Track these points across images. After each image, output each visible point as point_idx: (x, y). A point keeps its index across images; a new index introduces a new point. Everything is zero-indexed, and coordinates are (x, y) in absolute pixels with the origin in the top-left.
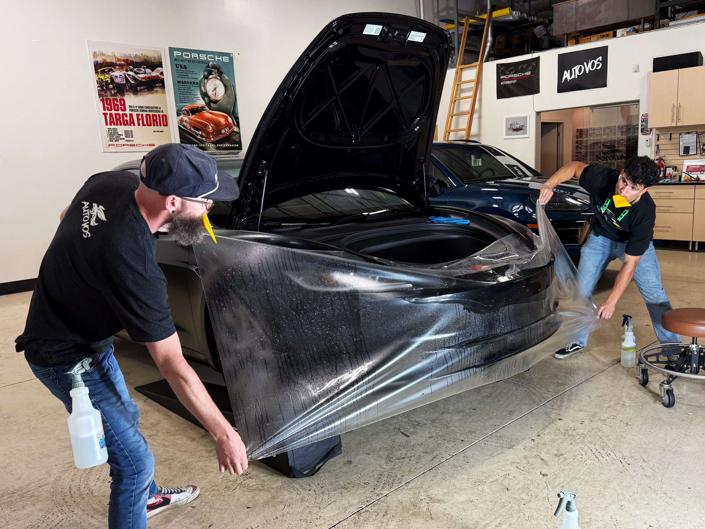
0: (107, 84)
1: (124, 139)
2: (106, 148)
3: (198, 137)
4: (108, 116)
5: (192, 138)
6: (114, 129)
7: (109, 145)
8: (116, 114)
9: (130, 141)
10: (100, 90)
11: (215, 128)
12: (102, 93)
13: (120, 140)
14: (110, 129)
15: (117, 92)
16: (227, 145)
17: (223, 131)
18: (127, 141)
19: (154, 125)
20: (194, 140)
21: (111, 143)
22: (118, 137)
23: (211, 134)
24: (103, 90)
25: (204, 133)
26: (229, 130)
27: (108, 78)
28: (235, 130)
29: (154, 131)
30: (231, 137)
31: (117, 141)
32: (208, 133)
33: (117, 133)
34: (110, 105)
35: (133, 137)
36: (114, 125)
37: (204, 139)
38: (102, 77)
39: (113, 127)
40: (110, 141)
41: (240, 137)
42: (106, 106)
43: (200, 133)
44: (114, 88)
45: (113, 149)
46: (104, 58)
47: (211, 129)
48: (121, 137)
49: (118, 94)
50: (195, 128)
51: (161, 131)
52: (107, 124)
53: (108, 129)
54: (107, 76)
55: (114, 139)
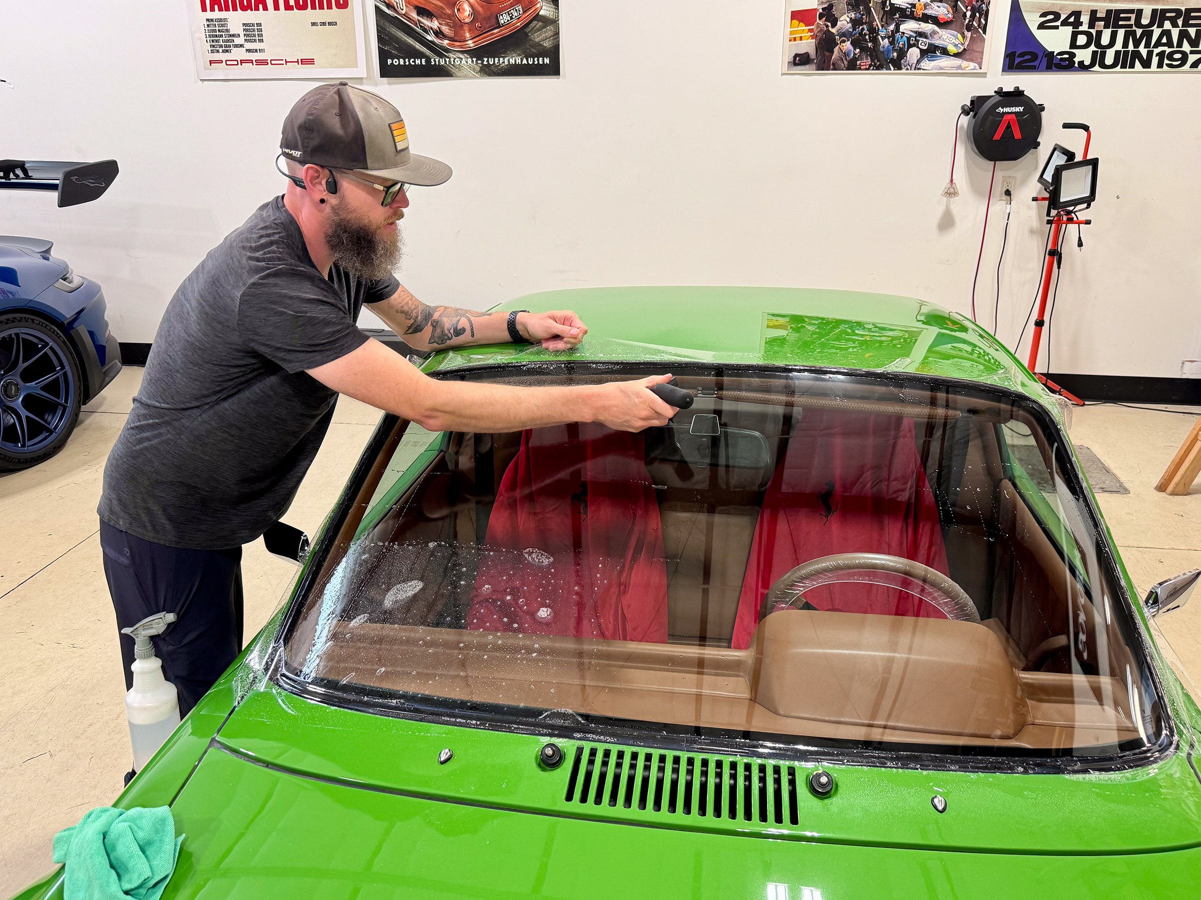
1: (242, 46)
2: (206, 68)
3: (429, 38)
5: (411, 41)
6: (220, 20)
7: (211, 62)
9: (256, 51)
11: (480, 9)
13: (234, 50)
14: (212, 20)
16: (512, 61)
17: (504, 19)
18: (249, 51)
19: (313, 7)
20: (418, 46)
21: (215, 56)
22: (228, 41)
23: (466, 28)
25: (447, 24)
26: (524, 12)
28: (542, 13)
29: (313, 24)
30: (527, 35)
31: (227, 51)
32: (458, 25)
33: (227, 31)
35: (261, 41)
36: (220, 10)
37: (446, 42)
39: (217, 14)
40: (212, 52)
41: (557, 34)
43: (435, 24)
45: (220, 71)
47: (467, 13)
48: (237, 41)
50: (421, 11)
51: (330, 24)
52: (204, 9)
53: (208, 20)
55: (221, 46)
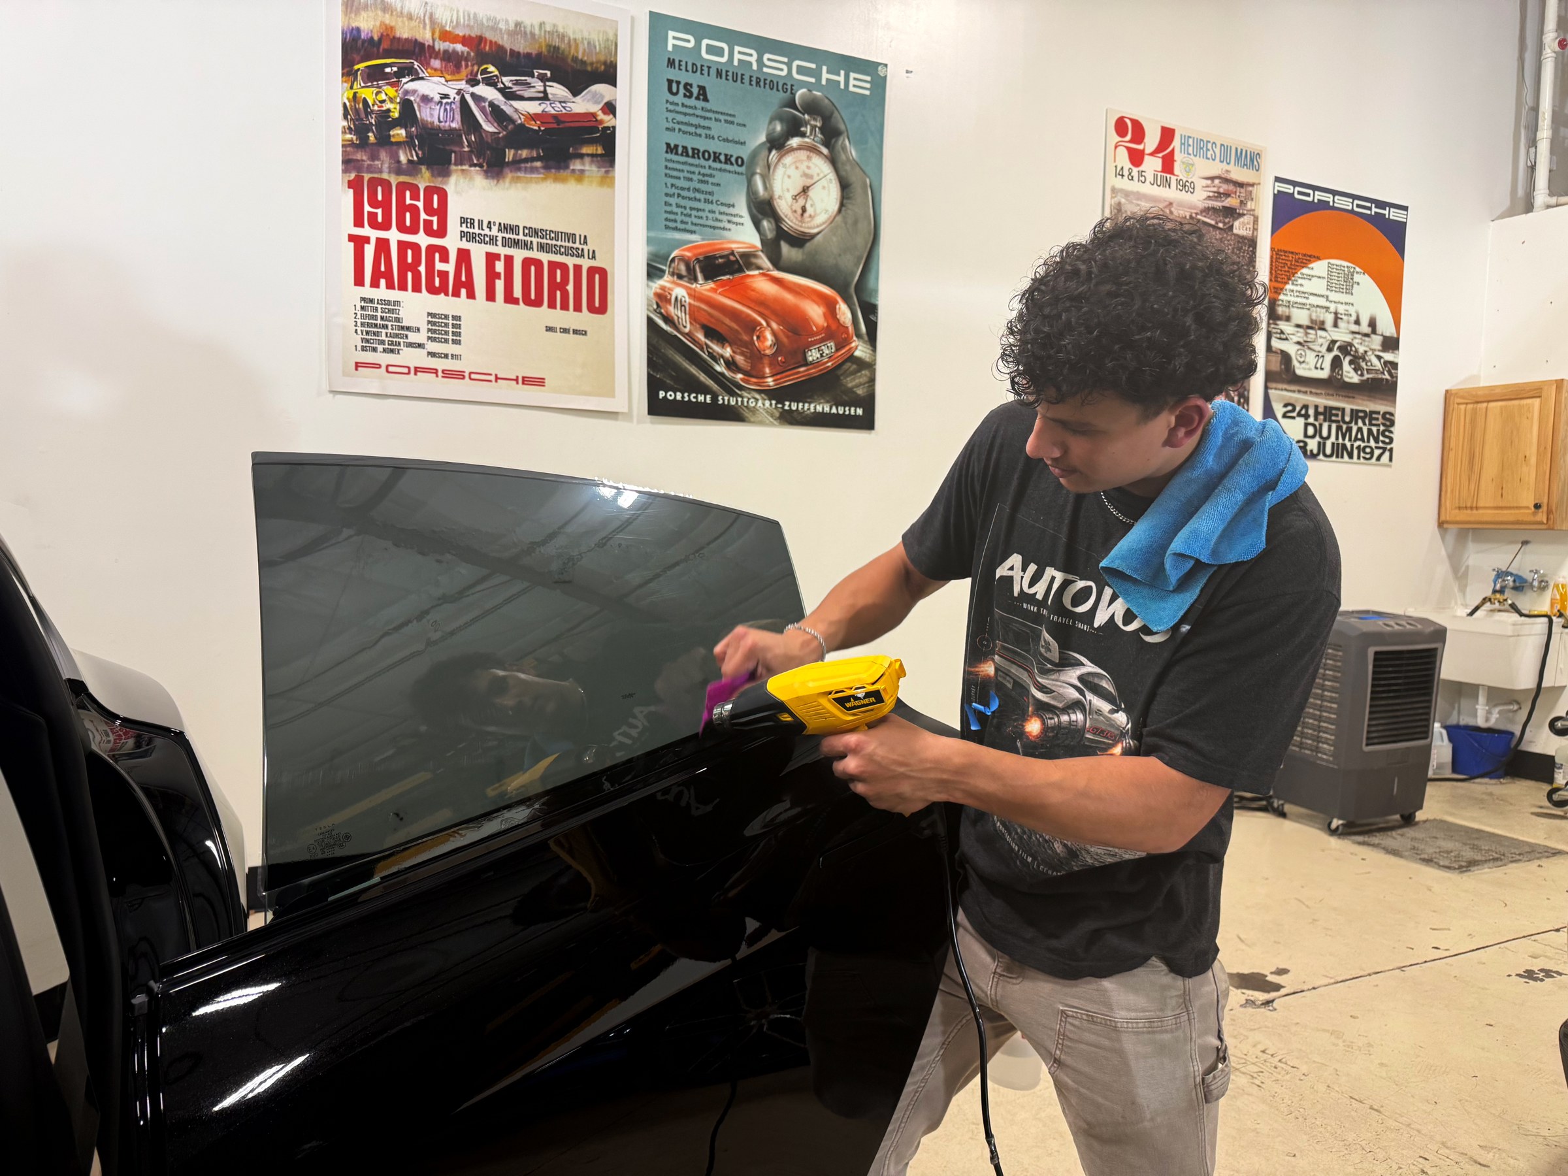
0: (385, 122)
1: (420, 346)
2: (345, 374)
3: (718, 368)
4: (369, 251)
5: (693, 370)
6: (388, 302)
7: (358, 365)
8: (402, 246)
9: (446, 356)
10: (352, 144)
11: (785, 340)
12: (360, 156)
13: (406, 351)
14: (371, 301)
15: (421, 161)
16: (819, 409)
17: (813, 355)
18: (433, 355)
19: (552, 305)
20: (702, 377)
21: (369, 357)
22: (397, 336)
23: (766, 361)
24: (363, 144)
25: (742, 354)
26: (837, 350)
27: (392, 100)
28: (857, 353)
29: (549, 329)
30: (838, 378)
31: (392, 351)
32: (756, 356)
33: (398, 320)
34: (386, 205)
35: (458, 342)
36: (390, 286)
37: (740, 376)
38: (368, 94)
39: (382, 292)
40: (364, 349)
41: (872, 381)
42: (367, 208)
43: (728, 352)
44: (409, 143)
45: (371, 381)
46: (388, 19)
47: (769, 343)
48: (413, 337)
49: (424, 168)
50: (710, 333)
51: (576, 332)
52: (359, 281)
53: (363, 299)
54: (391, 91)
55: (382, 342)
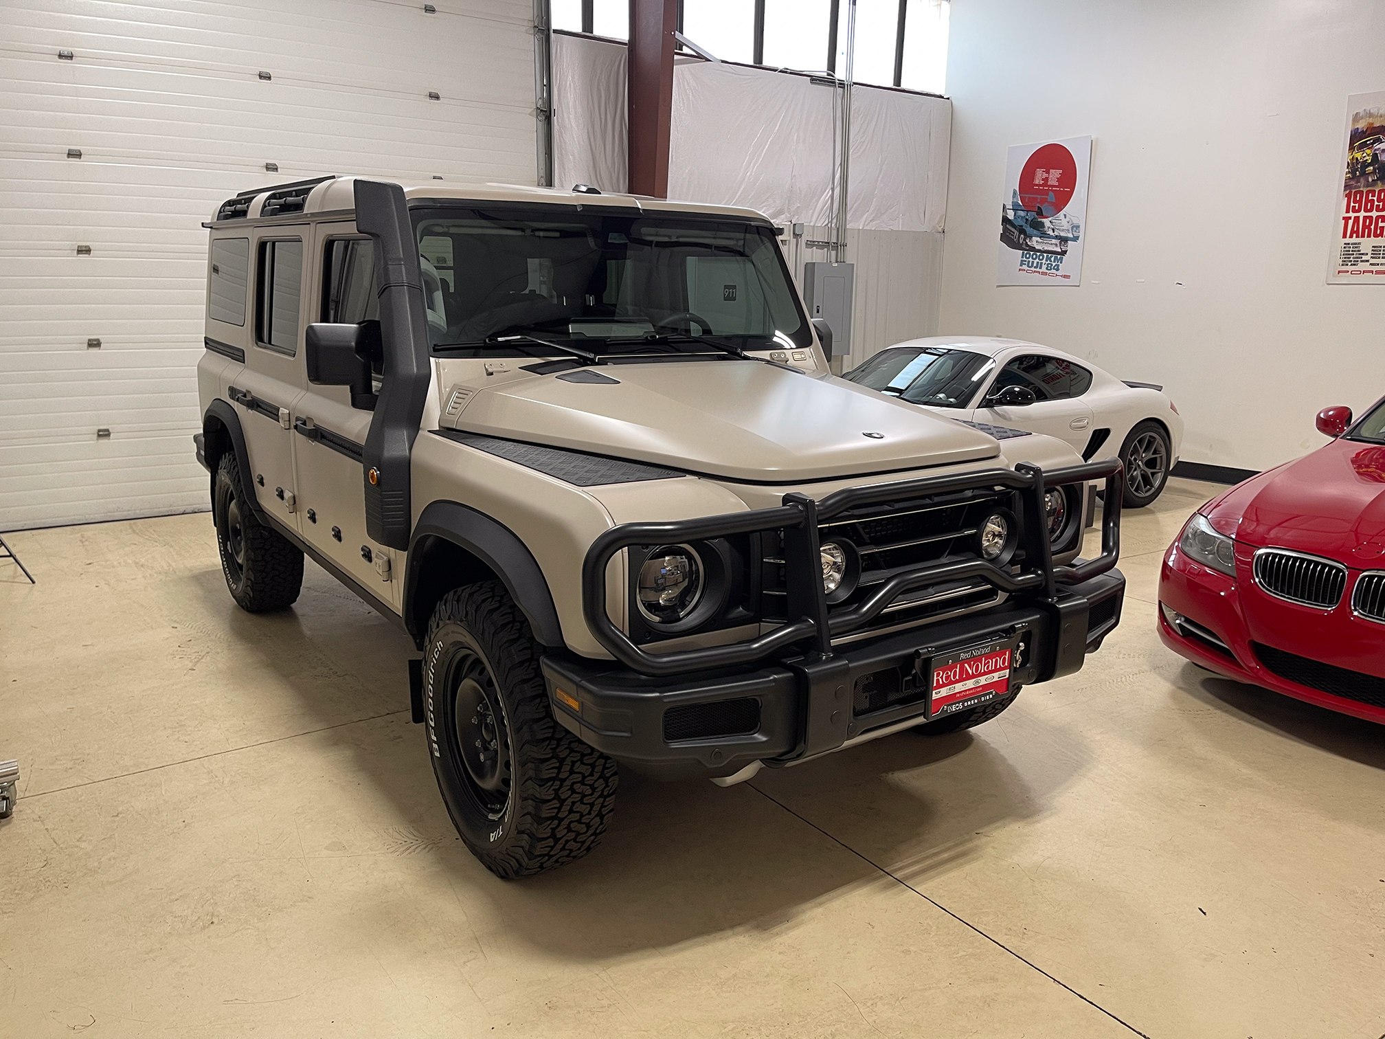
0: (1365, 165)
1: (1368, 261)
2: (1334, 276)
4: (1351, 222)
6: (1355, 244)
7: (1339, 272)
8: (1365, 218)
9: (1378, 264)
10: (1349, 178)
12: (1352, 182)
13: (1360, 264)
14: (1349, 244)
15: (1378, 179)
18: (1372, 264)
21: (1345, 268)
22: (1357, 258)
24: (1354, 177)
27: (1368, 155)
31: (1354, 265)
33: (1359, 251)
34: (1360, 202)
36: (1358, 236)
38: (1358, 155)
39: (1354, 240)
40: (1343, 265)
42: (1352, 204)
44: (1374, 172)
45: (1345, 278)
46: (1371, 120)
48: (1364, 258)
49: (1379, 182)
52: (1344, 236)
53: (1345, 244)
54: (1368, 151)
55: (1351, 261)
